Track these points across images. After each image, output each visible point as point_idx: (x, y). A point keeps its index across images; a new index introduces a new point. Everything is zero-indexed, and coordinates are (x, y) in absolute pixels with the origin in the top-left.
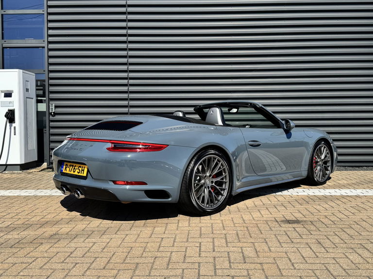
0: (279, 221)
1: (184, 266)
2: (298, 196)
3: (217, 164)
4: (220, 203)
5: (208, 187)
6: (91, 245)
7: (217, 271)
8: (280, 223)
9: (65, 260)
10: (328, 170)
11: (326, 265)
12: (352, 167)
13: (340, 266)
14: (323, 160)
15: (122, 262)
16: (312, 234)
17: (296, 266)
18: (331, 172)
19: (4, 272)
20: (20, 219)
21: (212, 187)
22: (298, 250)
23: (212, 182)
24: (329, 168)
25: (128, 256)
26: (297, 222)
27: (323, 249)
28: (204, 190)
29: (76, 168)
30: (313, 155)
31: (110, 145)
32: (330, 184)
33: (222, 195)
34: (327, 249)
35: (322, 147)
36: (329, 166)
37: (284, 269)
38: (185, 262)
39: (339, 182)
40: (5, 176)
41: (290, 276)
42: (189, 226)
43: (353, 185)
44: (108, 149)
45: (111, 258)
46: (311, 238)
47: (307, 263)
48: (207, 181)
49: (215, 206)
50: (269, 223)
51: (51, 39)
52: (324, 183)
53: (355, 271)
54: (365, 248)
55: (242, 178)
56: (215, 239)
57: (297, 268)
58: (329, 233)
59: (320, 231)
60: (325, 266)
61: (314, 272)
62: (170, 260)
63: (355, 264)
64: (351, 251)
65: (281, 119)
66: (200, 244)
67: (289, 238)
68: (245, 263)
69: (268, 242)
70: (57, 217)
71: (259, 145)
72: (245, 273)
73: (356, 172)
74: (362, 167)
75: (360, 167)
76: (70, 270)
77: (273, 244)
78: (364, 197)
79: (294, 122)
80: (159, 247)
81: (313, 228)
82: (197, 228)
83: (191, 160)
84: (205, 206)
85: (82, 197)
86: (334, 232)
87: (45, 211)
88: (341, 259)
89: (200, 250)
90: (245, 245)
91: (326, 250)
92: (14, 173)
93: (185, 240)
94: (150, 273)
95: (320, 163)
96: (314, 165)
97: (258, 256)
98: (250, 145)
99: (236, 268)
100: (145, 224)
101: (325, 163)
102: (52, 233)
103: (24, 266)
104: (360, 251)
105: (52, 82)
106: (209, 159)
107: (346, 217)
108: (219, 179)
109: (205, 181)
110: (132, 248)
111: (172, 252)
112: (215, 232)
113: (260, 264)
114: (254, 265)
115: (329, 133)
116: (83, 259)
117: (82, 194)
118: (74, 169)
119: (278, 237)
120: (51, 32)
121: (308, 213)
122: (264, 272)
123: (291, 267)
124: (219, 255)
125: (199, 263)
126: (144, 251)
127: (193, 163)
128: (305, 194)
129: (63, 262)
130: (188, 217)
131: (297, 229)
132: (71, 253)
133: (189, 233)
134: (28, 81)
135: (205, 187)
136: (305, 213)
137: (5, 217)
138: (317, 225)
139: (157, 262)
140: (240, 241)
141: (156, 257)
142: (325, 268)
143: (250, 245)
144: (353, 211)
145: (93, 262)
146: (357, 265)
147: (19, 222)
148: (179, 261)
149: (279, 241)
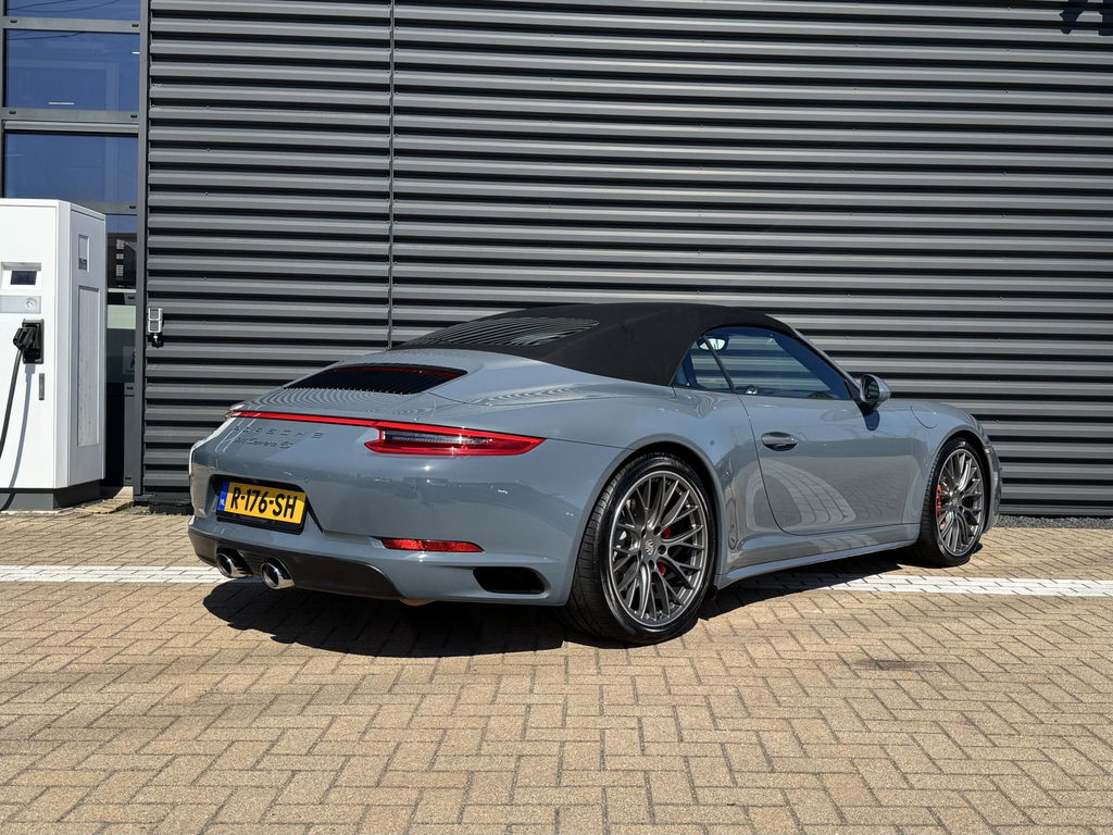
0: (849, 661)
1: (606, 778)
2: (894, 594)
3: (676, 497)
4: (681, 610)
5: (651, 563)
6: (325, 722)
7: (700, 792)
8: (854, 667)
9: (258, 762)
10: (975, 524)
11: (996, 779)
12: (1038, 516)
13: (1034, 782)
14: (962, 493)
15: (426, 767)
16: (945, 698)
17: (913, 780)
18: (984, 530)
19: (88, 795)
20: (92, 648)
21: (662, 564)
22: (914, 740)
23: (662, 549)
24: (979, 519)
25: (440, 753)
26: (901, 664)
27: (983, 739)
28: (640, 571)
29: (267, 499)
30: (935, 480)
31: (374, 435)
32: (980, 563)
33: (689, 587)
34: (992, 737)
35: (961, 455)
36: (977, 512)
37: (882, 788)
38: (605, 770)
39: (1005, 557)
40: (11, 524)
41: (902, 807)
42: (599, 673)
43: (1047, 568)
44: (371, 445)
45: (391, 758)
46: (945, 709)
47: (941, 772)
48: (648, 544)
49: (669, 619)
50: (825, 668)
51: (158, 112)
52: (964, 559)
53: (1074, 794)
54: (1096, 736)
55: (745, 540)
56: (679, 709)
57: (917, 786)
58: (992, 696)
59: (967, 690)
60: (993, 782)
61: (963, 797)
62: (561, 763)
63: (1071, 777)
64: (1058, 743)
65: (851, 374)
66: (639, 720)
67: (886, 708)
68: (773, 771)
69: (829, 718)
70: (204, 644)
71: (791, 446)
72: (778, 798)
73: (1051, 530)
74: (1064, 517)
75: (1059, 517)
76: (281, 790)
77: (844, 723)
78: (1081, 601)
79: (888, 381)
80: (525, 729)
81: (945, 681)
82: (622, 679)
83: (608, 484)
84: (641, 616)
85: (284, 583)
86: (1005, 694)
87: (162, 628)
88: (1033, 765)
89: (641, 736)
90: (765, 724)
91: (990, 740)
92: (37, 517)
93: (594, 710)
94: (511, 796)
95: (955, 501)
96: (938, 507)
97: (806, 755)
98: (768, 446)
99: (749, 784)
100: (469, 667)
101: (968, 502)
102: (200, 690)
103: (143, 777)
104: (1082, 744)
105: (156, 241)
106: (657, 483)
107: (1035, 654)
108: (680, 541)
109: (643, 545)
110: (445, 730)
111: (563, 744)
112: (675, 690)
113: (814, 774)
114: (797, 778)
115: (979, 417)
116: (310, 759)
117: (286, 576)
118: (263, 501)
119: (855, 706)
120: (158, 90)
121: (928, 642)
122: (830, 795)
123: (901, 785)
124: (696, 750)
125: (645, 771)
126: (482, 740)
127: (611, 491)
128: (914, 589)
129: (253, 769)
130: (591, 650)
131: (902, 683)
132: (273, 744)
133: (601, 693)
134: (86, 238)
135: (643, 564)
136: (920, 640)
137: (46, 642)
138: (958, 675)
139: (527, 769)
140: (749, 715)
141: (520, 757)
142: (992, 787)
143: (777, 725)
144: (1054, 637)
145: (342, 768)
146: (1078, 779)
147: (96, 658)
148: (587, 765)
149: (857, 715)
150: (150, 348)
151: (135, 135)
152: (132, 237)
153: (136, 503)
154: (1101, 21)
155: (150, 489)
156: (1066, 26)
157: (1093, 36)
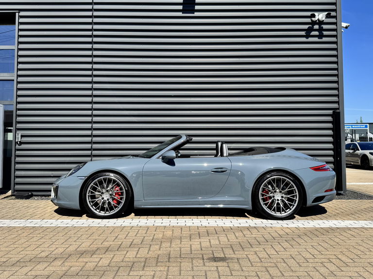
51: (20, 73)
150: (17, 146)
151: (13, 80)
152: (12, 112)
153: (12, 195)
154: (318, 34)
155: (17, 191)
156: (307, 36)
157: (316, 39)
